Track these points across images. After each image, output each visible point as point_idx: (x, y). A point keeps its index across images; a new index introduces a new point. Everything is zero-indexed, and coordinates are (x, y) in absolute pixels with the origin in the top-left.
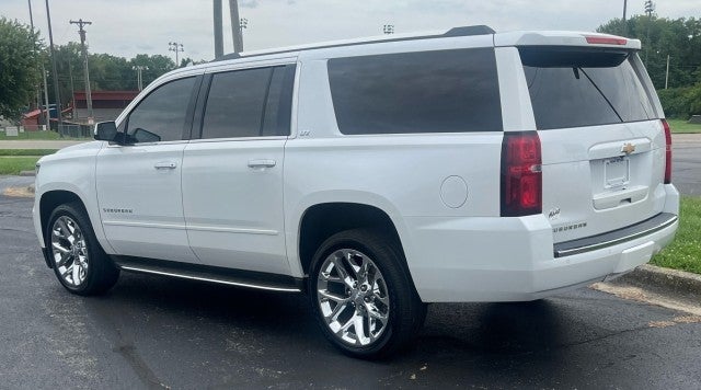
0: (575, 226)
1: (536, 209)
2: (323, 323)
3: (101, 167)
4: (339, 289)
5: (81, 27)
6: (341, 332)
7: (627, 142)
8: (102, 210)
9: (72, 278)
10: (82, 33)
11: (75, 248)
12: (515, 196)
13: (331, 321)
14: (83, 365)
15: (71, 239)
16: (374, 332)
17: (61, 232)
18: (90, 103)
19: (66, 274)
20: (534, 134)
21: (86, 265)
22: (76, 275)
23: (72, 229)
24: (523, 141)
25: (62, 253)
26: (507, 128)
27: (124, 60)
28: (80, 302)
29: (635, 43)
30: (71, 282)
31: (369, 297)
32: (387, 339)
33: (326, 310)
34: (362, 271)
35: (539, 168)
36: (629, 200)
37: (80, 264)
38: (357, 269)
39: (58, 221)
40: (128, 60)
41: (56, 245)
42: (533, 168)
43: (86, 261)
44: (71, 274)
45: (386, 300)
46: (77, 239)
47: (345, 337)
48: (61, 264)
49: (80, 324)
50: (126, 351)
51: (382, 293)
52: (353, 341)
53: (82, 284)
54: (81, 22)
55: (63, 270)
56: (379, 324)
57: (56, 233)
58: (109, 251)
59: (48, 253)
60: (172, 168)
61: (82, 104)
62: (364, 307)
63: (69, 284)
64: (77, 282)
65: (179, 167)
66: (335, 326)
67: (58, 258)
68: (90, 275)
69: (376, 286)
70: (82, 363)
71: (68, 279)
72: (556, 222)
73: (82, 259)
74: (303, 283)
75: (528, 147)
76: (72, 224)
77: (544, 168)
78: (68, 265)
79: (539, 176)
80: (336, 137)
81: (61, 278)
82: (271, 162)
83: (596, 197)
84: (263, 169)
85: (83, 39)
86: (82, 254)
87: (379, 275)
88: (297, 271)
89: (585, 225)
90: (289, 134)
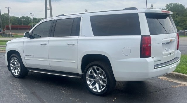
0: (158, 61)
1: (149, 56)
2: (87, 86)
3: (25, 44)
4: (92, 77)
5: (8, 9)
6: (92, 88)
7: (171, 39)
8: (25, 56)
9: (15, 73)
10: (9, 11)
11: (17, 65)
12: (144, 52)
13: (90, 86)
14: (23, 97)
15: (16, 63)
16: (102, 89)
17: (13, 61)
18: (10, 28)
19: (14, 72)
20: (149, 36)
21: (20, 70)
22: (17, 73)
23: (16, 61)
24: (147, 38)
25: (13, 67)
26: (142, 34)
27: (18, 18)
28: (18, 80)
29: (171, 13)
30: (15, 74)
31: (100, 79)
32: (106, 90)
33: (88, 82)
34: (99, 72)
35: (150, 45)
36: (170, 54)
37: (18, 70)
38: (98, 72)
39: (12, 58)
40: (19, 18)
41: (11, 65)
42: (149, 45)
43: (20, 69)
44: (15, 72)
45: (106, 80)
46: (17, 63)
47: (94, 90)
48: (12, 70)
49: (19, 86)
50: (33, 93)
51: (105, 78)
52: (96, 91)
53: (18, 75)
54: (8, 8)
55: (13, 71)
56: (103, 86)
57: (12, 62)
58: (26, 66)
59: (9, 67)
60: (45, 45)
61: (8, 29)
62: (99, 82)
63: (14, 75)
64: (17, 75)
65: (47, 44)
66: (91, 87)
67: (12, 68)
68: (21, 73)
69: (103, 76)
70: (23, 96)
71: (14, 74)
72: (154, 59)
73: (18, 68)
74: (82, 75)
75: (148, 39)
76: (16, 59)
77: (152, 45)
78: (14, 70)
79: (150, 47)
80: (93, 36)
81: (12, 73)
82: (74, 43)
83: (163, 53)
84: (71, 45)
85: (9, 12)
86: (19, 67)
87: (104, 73)
88: (80, 72)
89: (161, 60)
90: (79, 36)
